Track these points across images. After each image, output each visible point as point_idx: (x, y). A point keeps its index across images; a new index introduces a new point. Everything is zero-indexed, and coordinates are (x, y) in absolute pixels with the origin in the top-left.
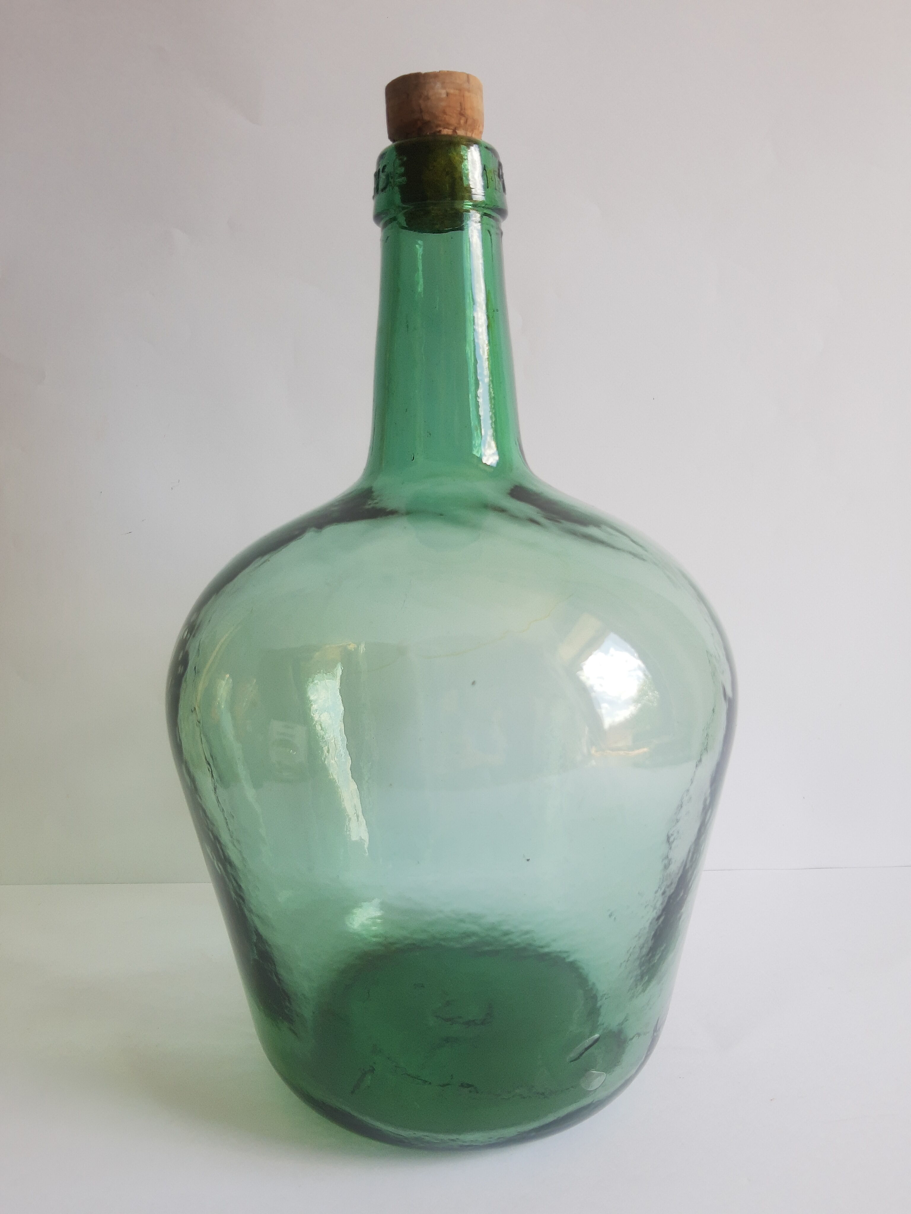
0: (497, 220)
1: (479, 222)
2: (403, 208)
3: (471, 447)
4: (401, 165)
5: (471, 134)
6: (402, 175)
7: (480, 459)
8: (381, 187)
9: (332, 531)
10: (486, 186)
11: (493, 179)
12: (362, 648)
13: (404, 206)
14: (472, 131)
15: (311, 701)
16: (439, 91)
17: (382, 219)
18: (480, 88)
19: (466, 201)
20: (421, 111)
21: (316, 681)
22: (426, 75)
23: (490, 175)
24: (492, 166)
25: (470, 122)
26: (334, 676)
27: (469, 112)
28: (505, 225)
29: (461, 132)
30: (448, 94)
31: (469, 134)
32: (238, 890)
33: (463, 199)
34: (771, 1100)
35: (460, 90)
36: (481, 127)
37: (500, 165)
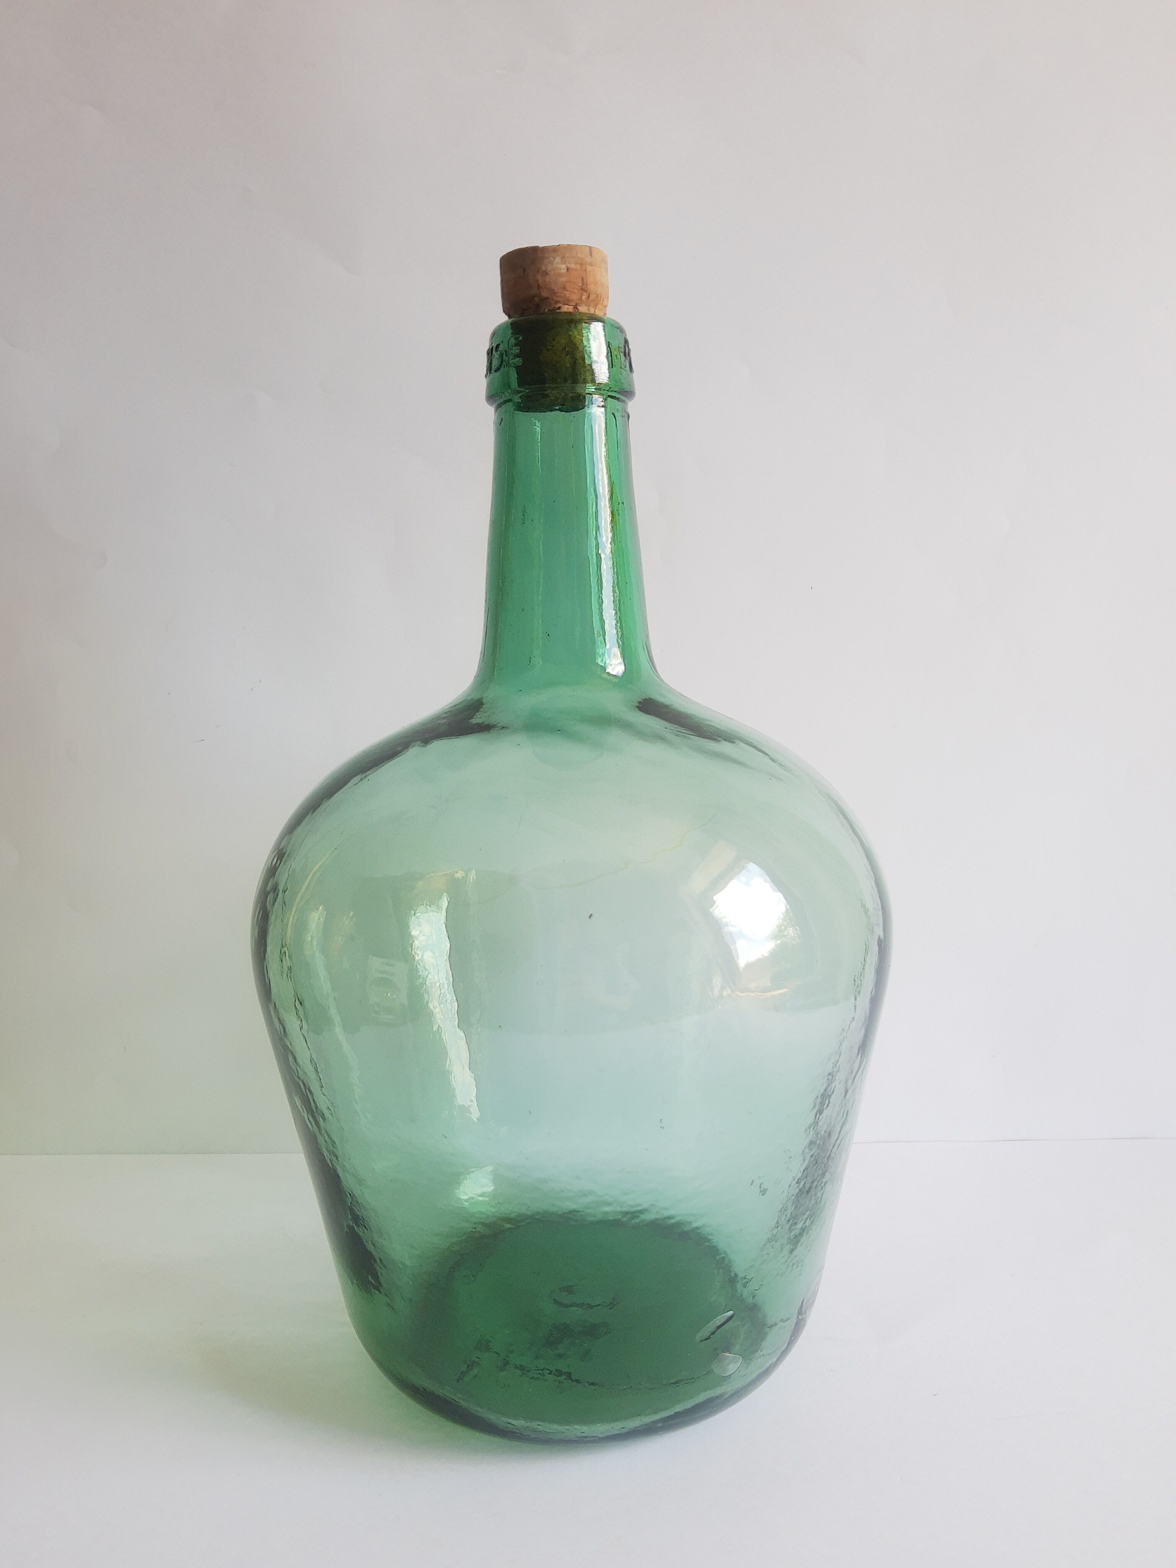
0: (623, 401)
1: (603, 406)
2: (519, 392)
3: (593, 654)
4: (516, 345)
5: (593, 309)
6: (516, 356)
7: (604, 668)
8: (494, 367)
9: (438, 745)
10: (611, 365)
11: (618, 356)
12: (472, 876)
13: (520, 389)
14: (595, 306)
15: (412, 937)
16: (559, 266)
17: (495, 401)
18: (604, 260)
19: (587, 385)
20: (539, 287)
21: (418, 914)
22: (544, 249)
23: (615, 353)
24: (617, 343)
25: (592, 297)
26: (439, 908)
27: (591, 287)
28: (632, 406)
29: (583, 309)
30: (568, 269)
31: (592, 311)
32: (331, 1148)
33: (585, 382)
34: (934, 1395)
35: (582, 264)
36: (606, 300)
37: (626, 342)
